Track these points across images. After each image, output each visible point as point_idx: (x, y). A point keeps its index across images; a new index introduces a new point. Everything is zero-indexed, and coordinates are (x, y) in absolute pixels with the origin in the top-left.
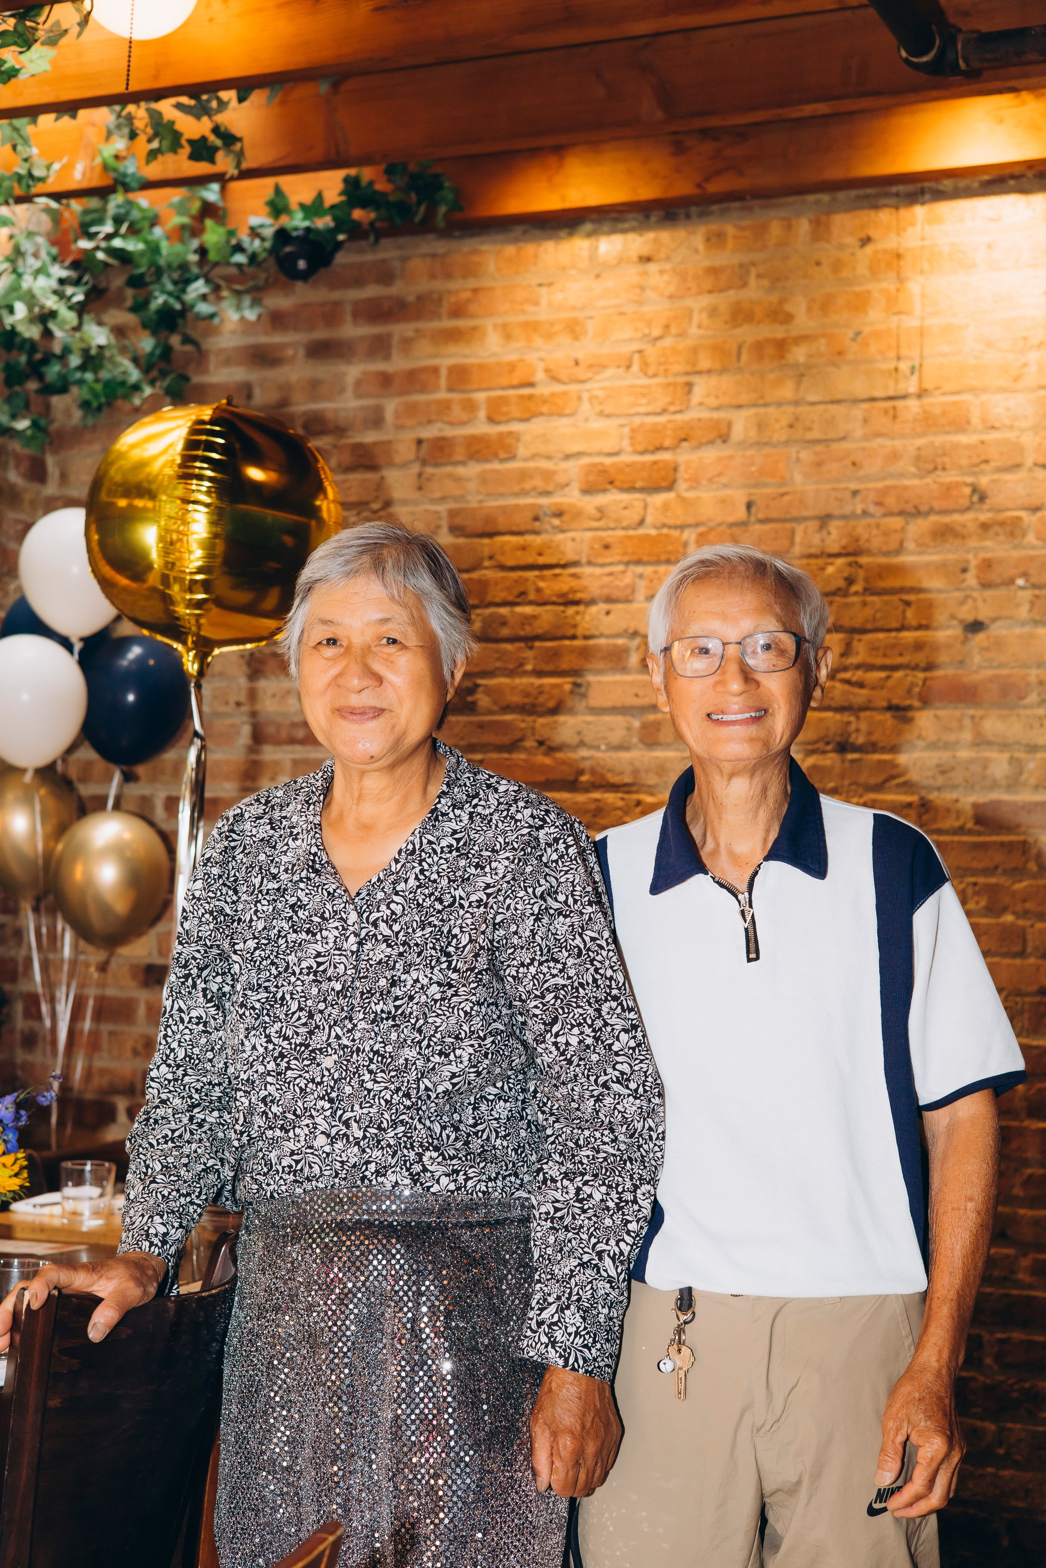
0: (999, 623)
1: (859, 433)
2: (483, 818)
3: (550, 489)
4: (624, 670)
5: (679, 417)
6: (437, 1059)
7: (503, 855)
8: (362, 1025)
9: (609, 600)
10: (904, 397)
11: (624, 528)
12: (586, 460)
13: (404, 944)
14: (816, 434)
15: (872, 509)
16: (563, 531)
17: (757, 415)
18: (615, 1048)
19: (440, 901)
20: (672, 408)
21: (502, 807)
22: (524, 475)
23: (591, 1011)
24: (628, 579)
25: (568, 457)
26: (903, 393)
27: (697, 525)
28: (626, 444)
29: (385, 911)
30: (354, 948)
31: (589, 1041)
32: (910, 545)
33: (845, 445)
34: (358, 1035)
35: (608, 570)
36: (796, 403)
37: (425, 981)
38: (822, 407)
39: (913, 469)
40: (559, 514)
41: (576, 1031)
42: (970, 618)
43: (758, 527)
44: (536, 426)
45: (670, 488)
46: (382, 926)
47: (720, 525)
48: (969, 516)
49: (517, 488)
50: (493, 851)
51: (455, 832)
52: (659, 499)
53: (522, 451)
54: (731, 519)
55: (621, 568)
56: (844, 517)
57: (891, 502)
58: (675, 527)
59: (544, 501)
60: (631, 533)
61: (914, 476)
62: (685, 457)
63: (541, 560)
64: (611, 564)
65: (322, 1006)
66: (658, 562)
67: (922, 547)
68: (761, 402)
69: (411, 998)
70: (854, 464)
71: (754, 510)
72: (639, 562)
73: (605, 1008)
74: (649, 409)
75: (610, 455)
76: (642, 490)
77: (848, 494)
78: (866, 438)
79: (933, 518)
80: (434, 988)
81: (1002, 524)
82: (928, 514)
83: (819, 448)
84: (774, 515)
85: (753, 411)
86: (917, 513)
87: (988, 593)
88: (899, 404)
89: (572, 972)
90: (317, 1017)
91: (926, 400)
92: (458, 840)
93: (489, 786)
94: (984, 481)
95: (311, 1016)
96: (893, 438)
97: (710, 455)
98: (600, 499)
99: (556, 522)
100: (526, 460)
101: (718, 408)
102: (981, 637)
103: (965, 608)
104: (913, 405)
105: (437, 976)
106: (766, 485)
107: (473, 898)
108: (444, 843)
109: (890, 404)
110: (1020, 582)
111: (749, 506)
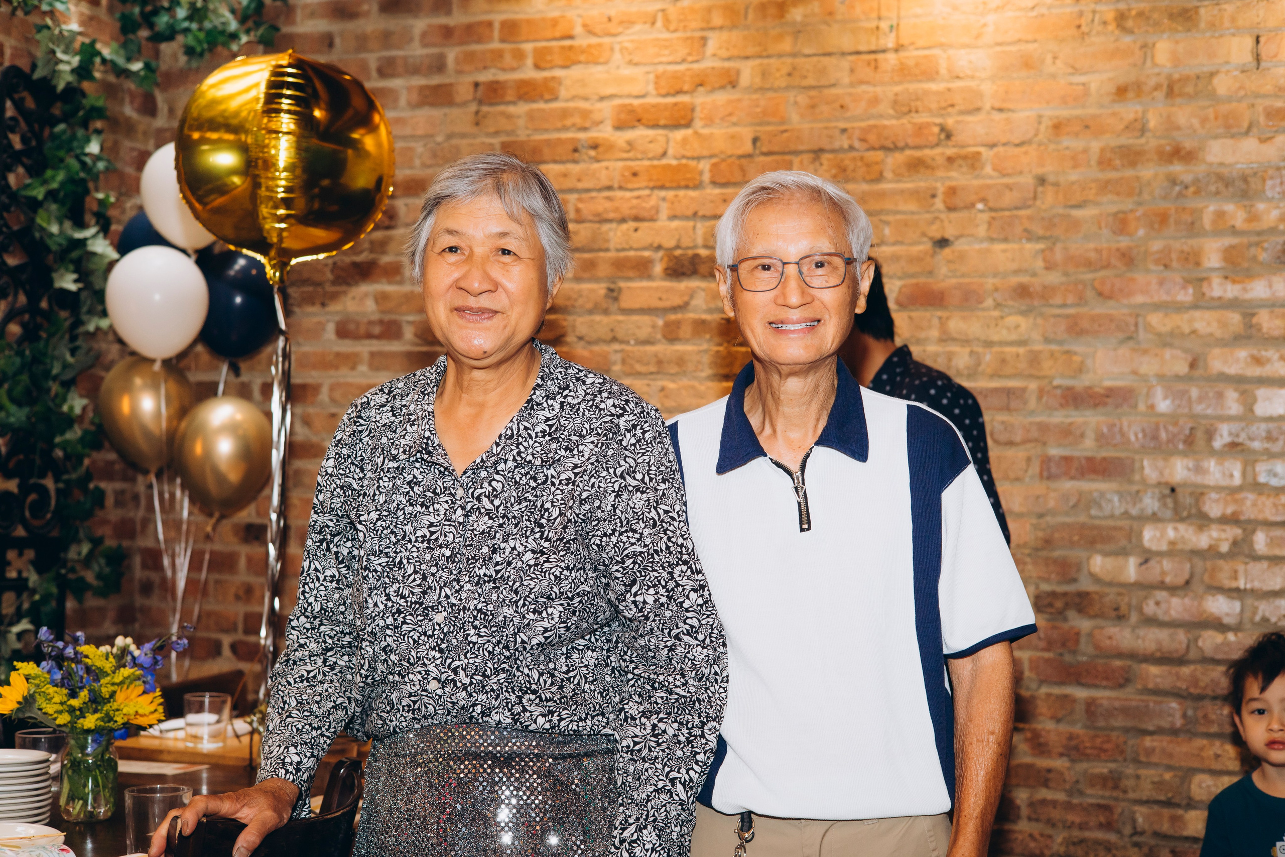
0: (962, 240)
1: (846, 80)
2: (572, 407)
3: (587, 125)
4: (650, 277)
5: (695, 66)
6: (531, 616)
7: (589, 439)
8: (467, 587)
9: (637, 219)
10: (884, 51)
11: (650, 159)
12: (617, 102)
13: (504, 516)
14: (810, 81)
15: (857, 144)
16: (598, 161)
17: (761, 65)
18: (686, 605)
19: (535, 479)
20: (690, 59)
21: (588, 397)
22: (565, 113)
23: (664, 574)
24: (653, 202)
25: (602, 99)
26: (883, 47)
27: (711, 157)
28: (651, 88)
29: (487, 488)
30: (461, 520)
31: (663, 600)
32: (888, 174)
33: (834, 91)
34: (464, 595)
35: (636, 193)
36: (794, 55)
37: (521, 549)
38: (815, 59)
39: (891, 112)
40: (595, 147)
41: (652, 591)
42: (938, 236)
43: (762, 159)
44: (575, 72)
45: (688, 125)
46: (485, 500)
47: (730, 156)
48: (938, 150)
49: (559, 125)
50: (581, 436)
51: (548, 419)
52: (679, 134)
53: (563, 93)
54: (740, 152)
55: (647, 192)
56: (833, 151)
57: (872, 138)
58: (693, 158)
59: (582, 136)
60: (656, 163)
61: (892, 117)
62: (701, 100)
63: (580, 185)
64: (638, 189)
65: (434, 570)
66: (679, 187)
67: (898, 176)
68: (765, 54)
69: (509, 564)
70: (842, 107)
71: (758, 144)
72: (662, 187)
73: (677, 571)
74: (671, 59)
75: (637, 97)
76: (665, 127)
77: (837, 132)
78: (852, 85)
79: (908, 152)
80: (529, 555)
81: (965, 157)
82: (902, 149)
83: (813, 93)
84: (776, 149)
85: (758, 61)
86: (895, 148)
87: (953, 215)
88: (880, 56)
89: (648, 541)
90: (430, 579)
91: (902, 54)
92: (550, 426)
93: (578, 379)
94: (950, 122)
95: (424, 578)
96: (875, 85)
97: (721, 97)
98: (630, 135)
99: (592, 153)
100: (567, 100)
101: (729, 59)
102: (947, 251)
103: (934, 227)
104: (891, 57)
105: (532, 544)
106: (769, 124)
107: (563, 477)
108: (538, 429)
109: (872, 56)
110: (980, 206)
111: (755, 140)
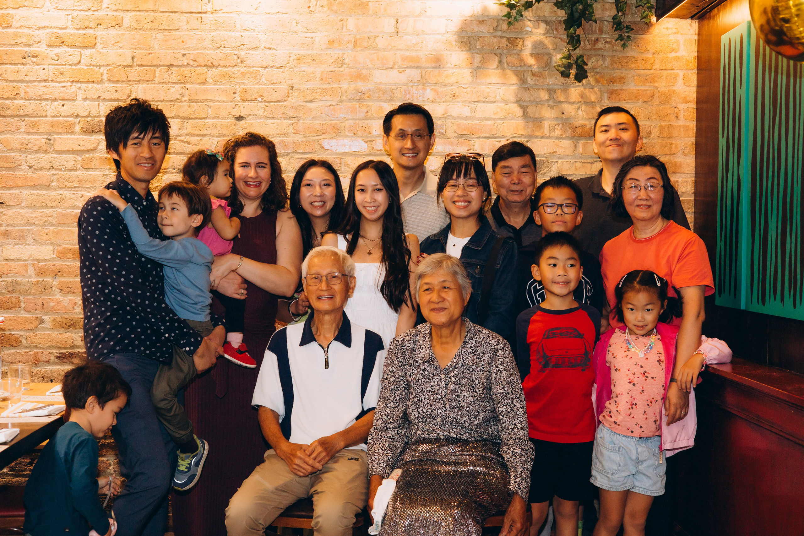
0: (250, 117)
1: (185, 27)
2: (479, 343)
3: (31, 43)
4: (73, 133)
5: (96, 13)
6: (473, 419)
7: (487, 355)
8: (448, 409)
9: (63, 100)
10: (205, 13)
11: (70, 65)
12: (48, 30)
13: (459, 384)
14: (164, 27)
15: (192, 63)
16: (38, 65)
17: (135, 15)
18: (518, 413)
19: (469, 370)
20: (93, 9)
21: (485, 339)
22: (16, 35)
23: (510, 402)
24: (73, 89)
25: (39, 28)
26: (205, 11)
27: (107, 65)
28: (69, 24)
29: (453, 374)
30: (444, 386)
31: (509, 410)
32: (209, 80)
33: (177, 33)
34: (447, 413)
35: (63, 84)
36: (155, 11)
37: (467, 396)
38: (167, 14)
39: (210, 46)
40: (35, 56)
41: (505, 407)
42: (238, 115)
43: (137, 68)
44: (21, 12)
45: (93, 47)
46: (453, 379)
47: (119, 66)
48: (236, 69)
49: (13, 42)
50: (483, 353)
51: (471, 347)
52: (87, 52)
53: (15, 24)
54: (125, 64)
55: (69, 84)
56: (178, 66)
57: (201, 61)
58: (97, 66)
59: (26, 49)
60: (74, 67)
61: (212, 49)
62: (100, 32)
63: (27, 78)
64: (64, 82)
65: (434, 403)
66: (88, 82)
67: (216, 82)
68: (138, 9)
69: (464, 401)
70: (183, 42)
71: (135, 60)
72: (78, 82)
73: (515, 401)
74: (81, 8)
75: (61, 29)
76: (79, 47)
77: (181, 55)
78: (188, 30)
79: (220, 69)
80: (470, 398)
81: (251, 73)
82: (217, 67)
83: (166, 33)
84: (144, 63)
85: (134, 13)
86: (213, 66)
87: (245, 104)
88: (203, 15)
89: (506, 389)
90: (433, 406)
91: (215, 15)
92: (473, 350)
94: (242, 54)
95: (431, 406)
96: (201, 32)
97: (113, 32)
98: (57, 50)
99: (34, 60)
100: (17, 28)
101: (116, 11)
102: (242, 122)
103: (235, 110)
104: (209, 15)
105: (471, 394)
106: (140, 49)
107: (479, 369)
108: (469, 351)
109: (199, 15)
110: (259, 99)
111: (133, 58)
